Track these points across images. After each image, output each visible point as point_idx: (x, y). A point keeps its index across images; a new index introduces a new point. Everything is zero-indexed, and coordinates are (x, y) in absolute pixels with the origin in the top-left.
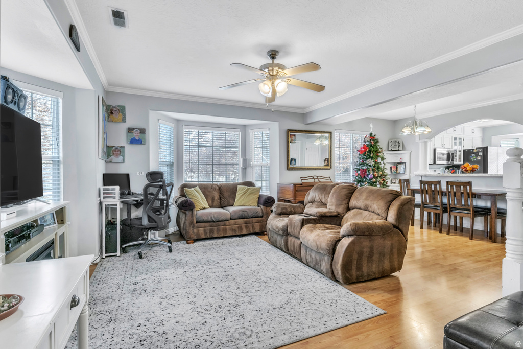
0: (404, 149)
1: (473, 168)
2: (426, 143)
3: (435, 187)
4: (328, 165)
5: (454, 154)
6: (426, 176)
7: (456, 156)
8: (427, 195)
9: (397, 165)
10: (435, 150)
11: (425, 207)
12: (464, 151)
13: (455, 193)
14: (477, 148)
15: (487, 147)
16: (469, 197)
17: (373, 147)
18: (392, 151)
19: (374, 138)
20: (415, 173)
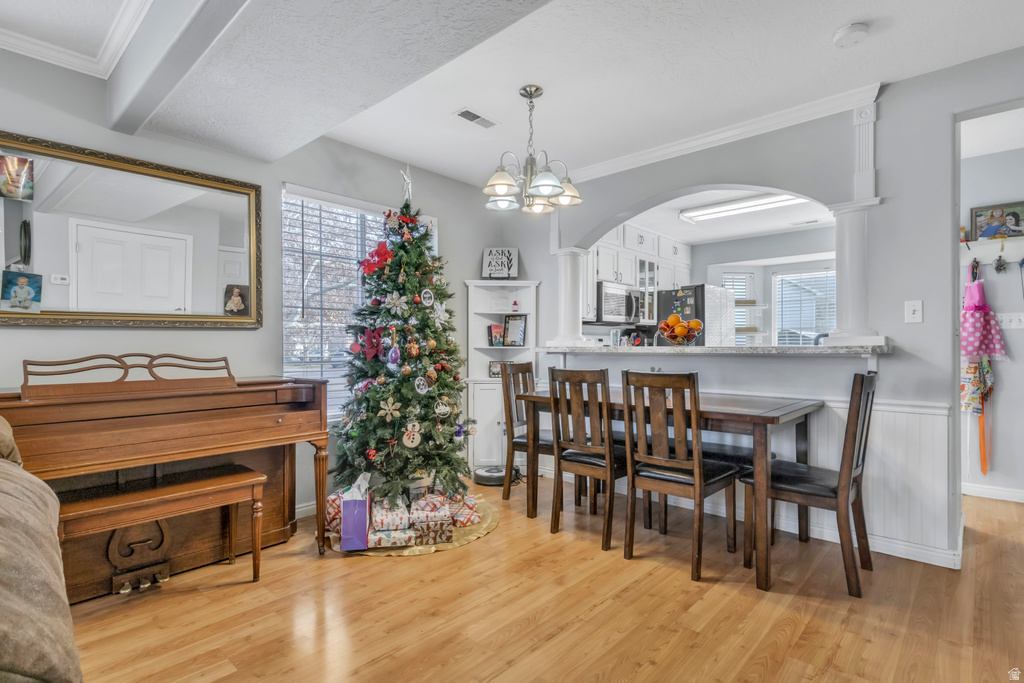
0: (522, 274)
1: (690, 330)
2: (574, 257)
3: (592, 392)
4: (244, 312)
5: (640, 301)
6: (575, 354)
7: (643, 306)
8: (570, 417)
9: (506, 322)
10: (599, 285)
11: (564, 458)
12: (659, 293)
13: (647, 410)
14: (683, 289)
15: (703, 286)
16: (689, 425)
17: (407, 252)
18: (491, 278)
19: (413, 220)
20: (549, 343)
